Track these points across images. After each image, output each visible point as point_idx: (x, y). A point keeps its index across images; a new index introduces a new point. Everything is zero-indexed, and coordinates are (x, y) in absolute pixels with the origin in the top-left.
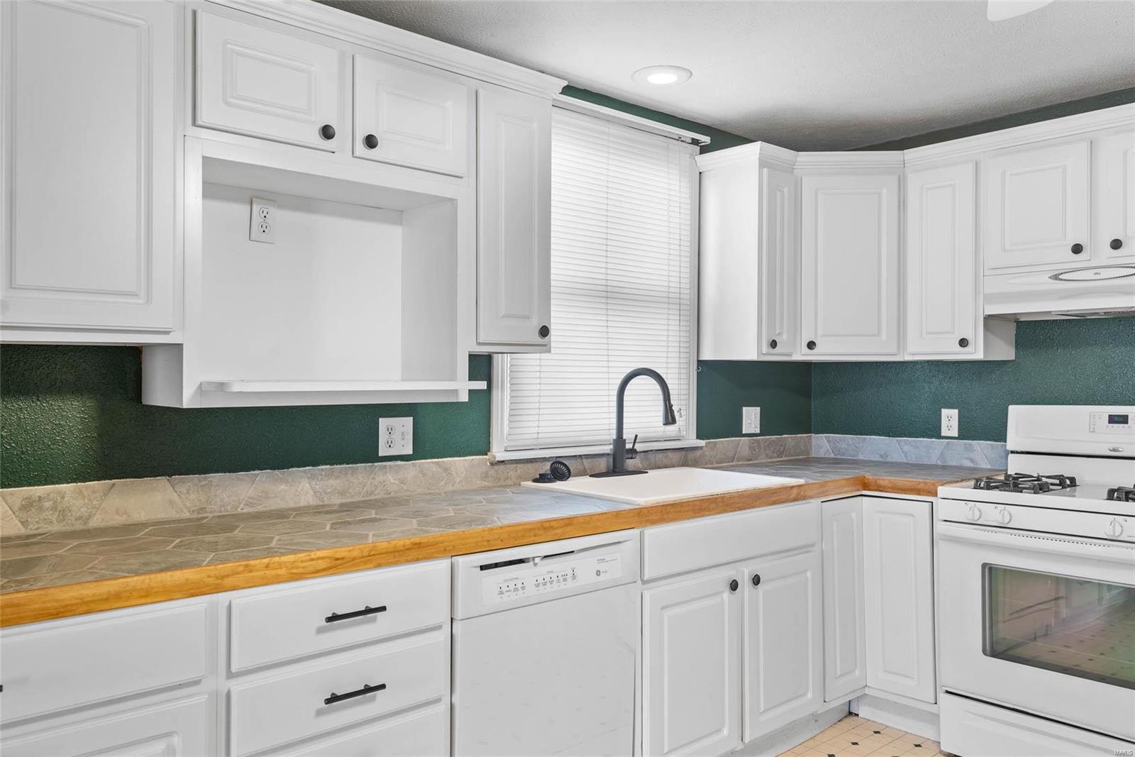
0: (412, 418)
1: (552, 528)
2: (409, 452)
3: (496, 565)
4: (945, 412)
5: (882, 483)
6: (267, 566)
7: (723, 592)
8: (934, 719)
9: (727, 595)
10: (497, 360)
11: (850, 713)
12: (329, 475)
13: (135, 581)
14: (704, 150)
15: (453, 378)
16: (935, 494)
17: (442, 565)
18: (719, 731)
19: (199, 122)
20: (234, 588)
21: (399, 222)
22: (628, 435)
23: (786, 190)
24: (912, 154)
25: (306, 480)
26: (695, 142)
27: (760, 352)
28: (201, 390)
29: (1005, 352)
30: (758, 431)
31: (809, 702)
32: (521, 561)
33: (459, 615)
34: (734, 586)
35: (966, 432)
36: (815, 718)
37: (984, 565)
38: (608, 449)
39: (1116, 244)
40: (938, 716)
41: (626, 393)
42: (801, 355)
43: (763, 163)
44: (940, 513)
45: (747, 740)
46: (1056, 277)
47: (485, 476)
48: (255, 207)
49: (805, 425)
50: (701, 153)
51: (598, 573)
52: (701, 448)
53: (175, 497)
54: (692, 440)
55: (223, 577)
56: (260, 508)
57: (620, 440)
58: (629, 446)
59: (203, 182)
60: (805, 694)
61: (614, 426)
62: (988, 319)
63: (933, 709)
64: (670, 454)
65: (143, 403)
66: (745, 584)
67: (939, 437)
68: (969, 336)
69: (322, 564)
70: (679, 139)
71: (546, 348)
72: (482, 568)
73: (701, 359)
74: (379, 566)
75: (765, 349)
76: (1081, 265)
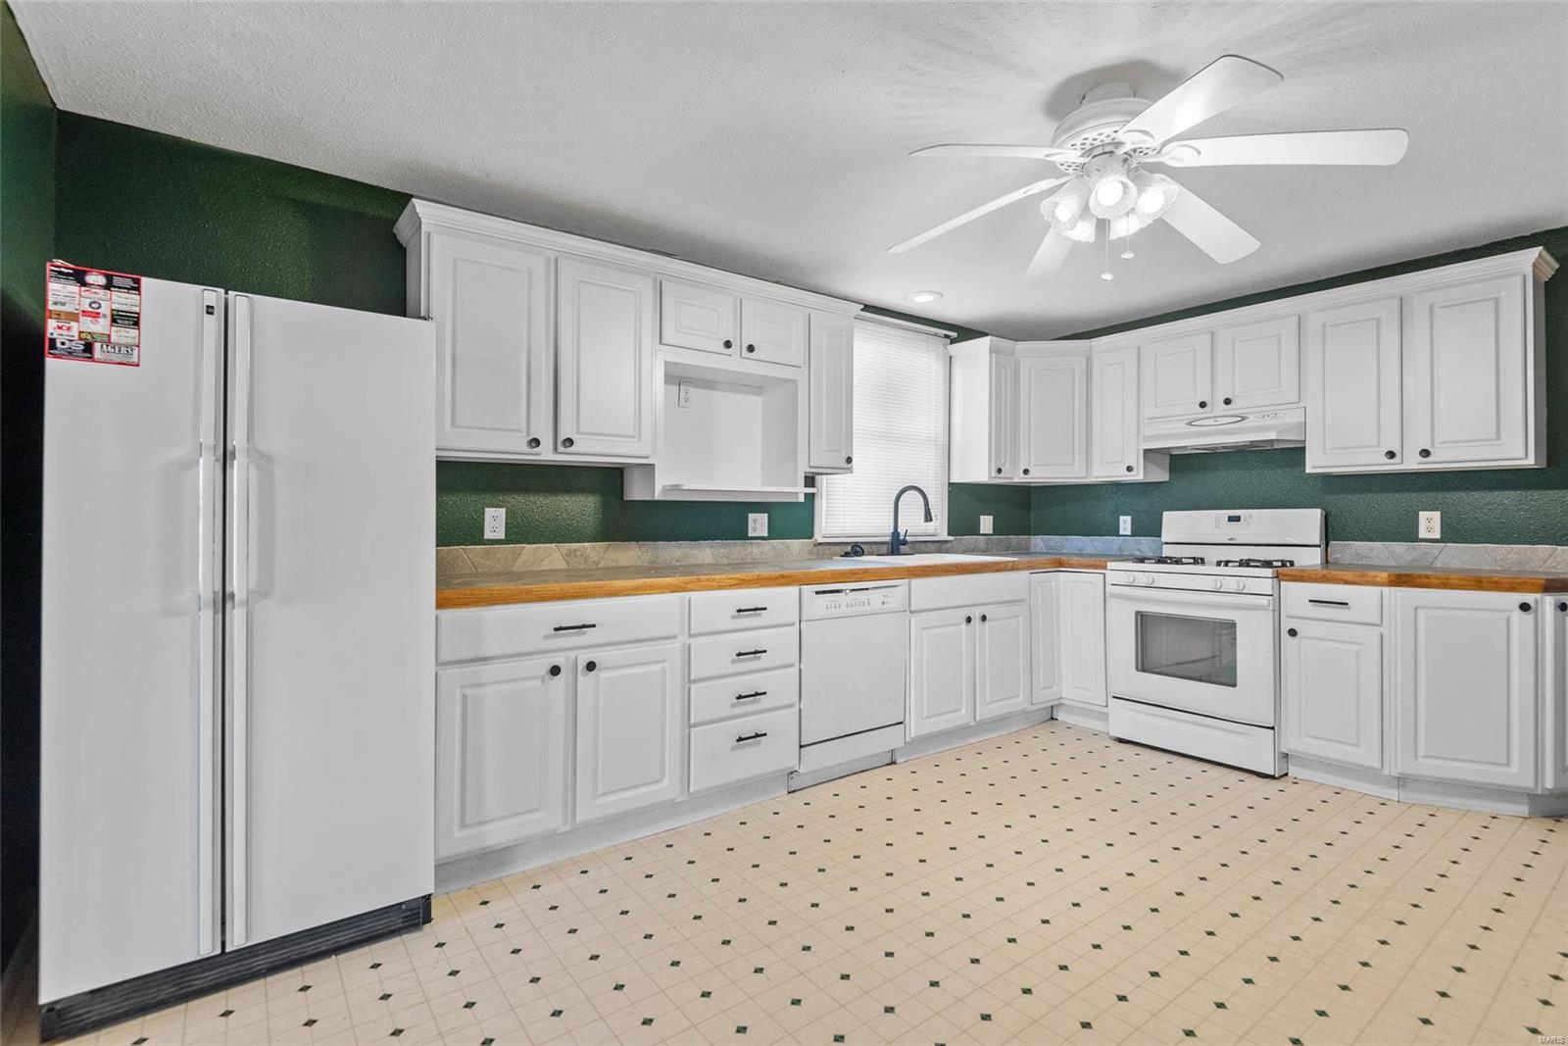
0: (766, 515)
1: (856, 574)
2: (766, 535)
3: (824, 592)
4: (1122, 518)
5: (1072, 562)
6: (708, 580)
7: (961, 624)
8: (1105, 717)
9: (964, 626)
10: (818, 478)
11: (1053, 719)
12: (721, 546)
13: (648, 581)
14: (953, 341)
15: (796, 485)
16: (1105, 568)
17: (794, 590)
18: (959, 710)
19: (664, 342)
20: (692, 590)
21: (761, 395)
22: (902, 531)
23: (1008, 368)
24: (1095, 342)
26: (946, 336)
27: (990, 476)
28: (664, 490)
29: (1162, 475)
30: (991, 532)
31: (1021, 702)
32: (838, 591)
33: (804, 618)
34: (969, 620)
35: (1136, 532)
36: (1024, 712)
37: (1137, 613)
38: (888, 539)
39: (1227, 402)
40: (1107, 714)
41: (900, 502)
42: (1019, 478)
43: (993, 350)
44: (1109, 581)
45: (977, 719)
46: (1190, 424)
47: (810, 553)
48: (682, 387)
49: (1027, 530)
50: (951, 343)
51: (883, 603)
52: (951, 541)
53: (640, 553)
54: (944, 536)
55: (686, 584)
56: (683, 563)
57: (896, 533)
58: (902, 538)
59: (666, 376)
60: (1017, 696)
61: (892, 525)
62: (1146, 451)
63: (1105, 710)
64: (930, 545)
65: (625, 499)
66: (976, 620)
67: (1118, 535)
68: (1133, 464)
69: (734, 582)
70: (936, 335)
71: (850, 470)
72: (817, 593)
73: (951, 481)
74: (762, 586)
75: (993, 475)
76: (1207, 415)
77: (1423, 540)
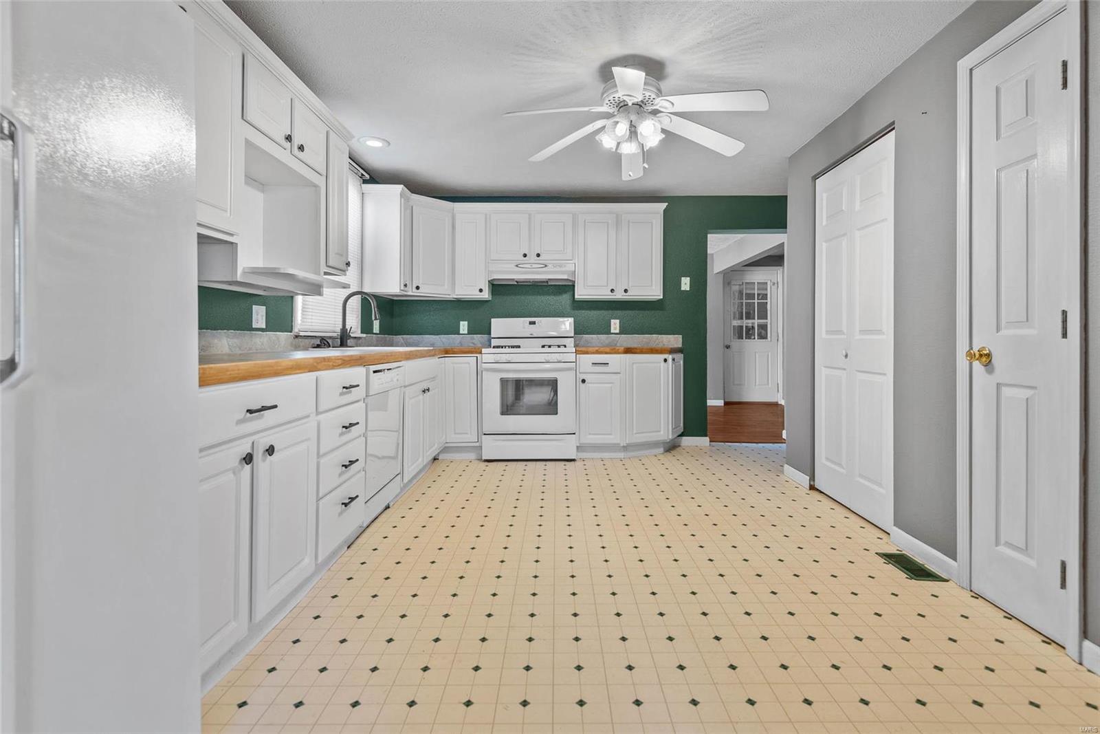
0: (265, 307)
1: (388, 356)
2: (264, 327)
4: (461, 323)
5: (455, 350)
11: (436, 459)
12: (234, 336)
14: (365, 182)
16: (480, 352)
18: (419, 458)
19: (245, 118)
20: (320, 370)
23: (408, 211)
25: (225, 338)
26: (363, 177)
27: (400, 289)
30: (379, 332)
32: (382, 370)
35: (472, 331)
37: (501, 379)
39: (538, 255)
42: (412, 292)
43: (402, 195)
46: (517, 266)
52: (362, 338)
54: (359, 334)
57: (344, 330)
58: (348, 334)
62: (490, 281)
63: (477, 444)
67: (459, 334)
68: (483, 289)
69: (340, 362)
72: (374, 372)
75: (402, 288)
76: (526, 262)
77: (613, 334)
